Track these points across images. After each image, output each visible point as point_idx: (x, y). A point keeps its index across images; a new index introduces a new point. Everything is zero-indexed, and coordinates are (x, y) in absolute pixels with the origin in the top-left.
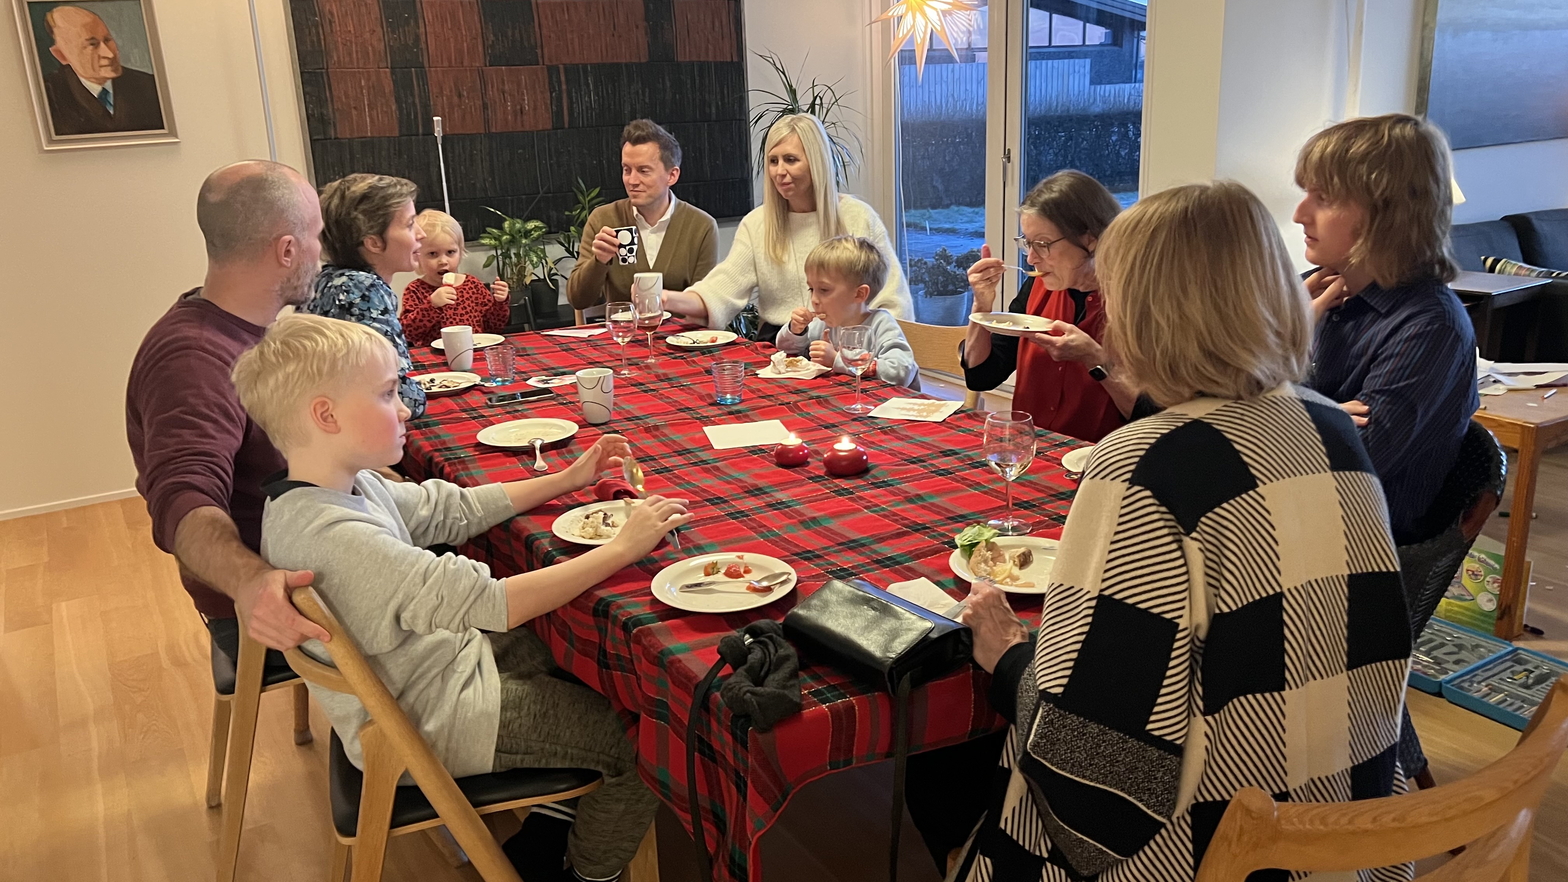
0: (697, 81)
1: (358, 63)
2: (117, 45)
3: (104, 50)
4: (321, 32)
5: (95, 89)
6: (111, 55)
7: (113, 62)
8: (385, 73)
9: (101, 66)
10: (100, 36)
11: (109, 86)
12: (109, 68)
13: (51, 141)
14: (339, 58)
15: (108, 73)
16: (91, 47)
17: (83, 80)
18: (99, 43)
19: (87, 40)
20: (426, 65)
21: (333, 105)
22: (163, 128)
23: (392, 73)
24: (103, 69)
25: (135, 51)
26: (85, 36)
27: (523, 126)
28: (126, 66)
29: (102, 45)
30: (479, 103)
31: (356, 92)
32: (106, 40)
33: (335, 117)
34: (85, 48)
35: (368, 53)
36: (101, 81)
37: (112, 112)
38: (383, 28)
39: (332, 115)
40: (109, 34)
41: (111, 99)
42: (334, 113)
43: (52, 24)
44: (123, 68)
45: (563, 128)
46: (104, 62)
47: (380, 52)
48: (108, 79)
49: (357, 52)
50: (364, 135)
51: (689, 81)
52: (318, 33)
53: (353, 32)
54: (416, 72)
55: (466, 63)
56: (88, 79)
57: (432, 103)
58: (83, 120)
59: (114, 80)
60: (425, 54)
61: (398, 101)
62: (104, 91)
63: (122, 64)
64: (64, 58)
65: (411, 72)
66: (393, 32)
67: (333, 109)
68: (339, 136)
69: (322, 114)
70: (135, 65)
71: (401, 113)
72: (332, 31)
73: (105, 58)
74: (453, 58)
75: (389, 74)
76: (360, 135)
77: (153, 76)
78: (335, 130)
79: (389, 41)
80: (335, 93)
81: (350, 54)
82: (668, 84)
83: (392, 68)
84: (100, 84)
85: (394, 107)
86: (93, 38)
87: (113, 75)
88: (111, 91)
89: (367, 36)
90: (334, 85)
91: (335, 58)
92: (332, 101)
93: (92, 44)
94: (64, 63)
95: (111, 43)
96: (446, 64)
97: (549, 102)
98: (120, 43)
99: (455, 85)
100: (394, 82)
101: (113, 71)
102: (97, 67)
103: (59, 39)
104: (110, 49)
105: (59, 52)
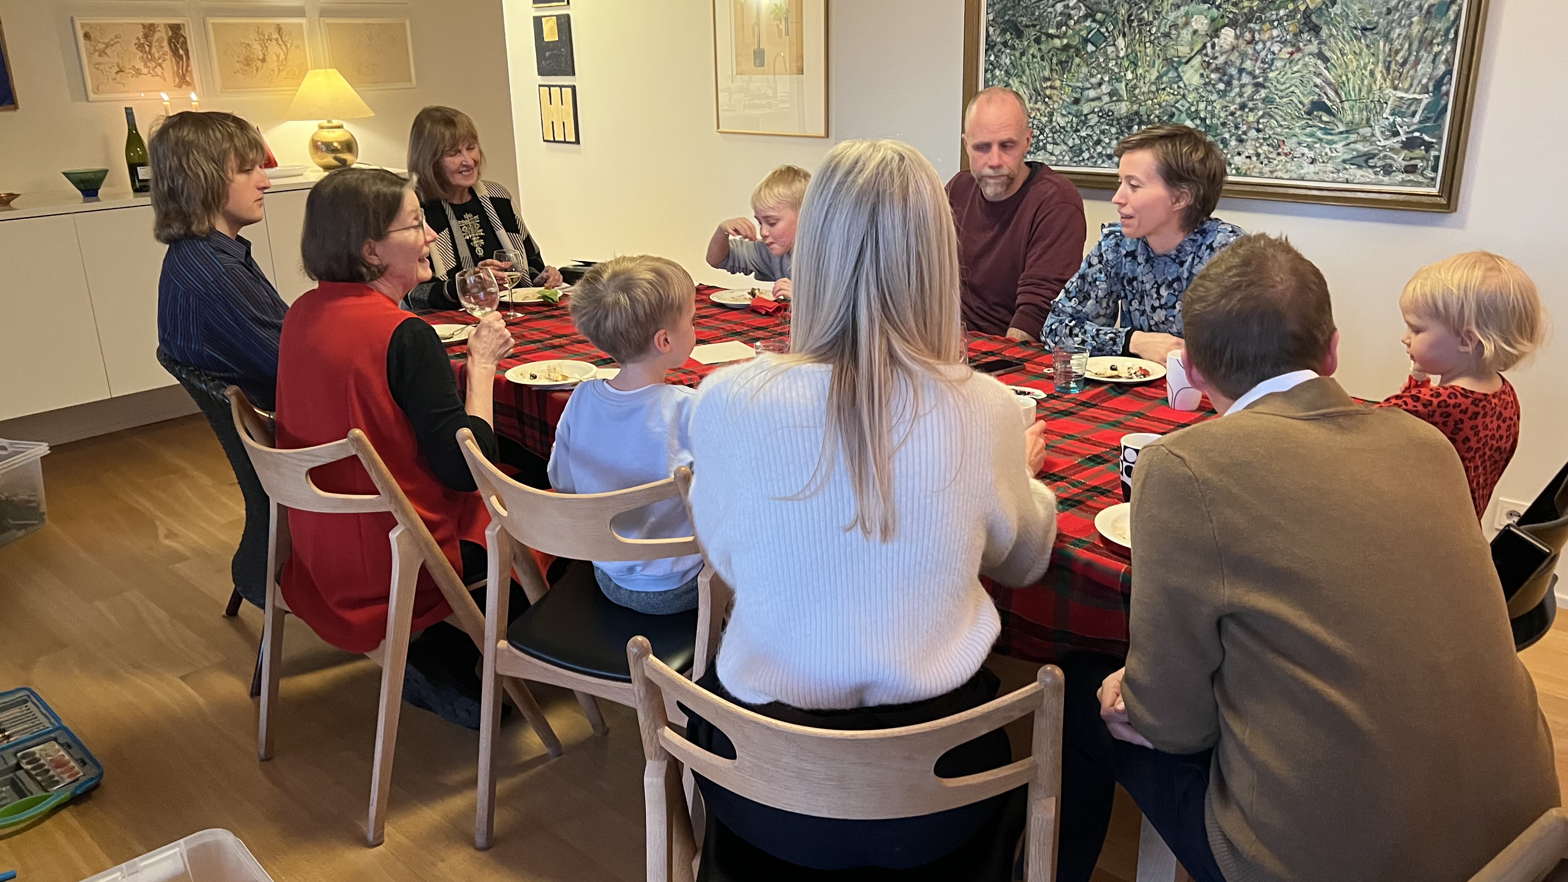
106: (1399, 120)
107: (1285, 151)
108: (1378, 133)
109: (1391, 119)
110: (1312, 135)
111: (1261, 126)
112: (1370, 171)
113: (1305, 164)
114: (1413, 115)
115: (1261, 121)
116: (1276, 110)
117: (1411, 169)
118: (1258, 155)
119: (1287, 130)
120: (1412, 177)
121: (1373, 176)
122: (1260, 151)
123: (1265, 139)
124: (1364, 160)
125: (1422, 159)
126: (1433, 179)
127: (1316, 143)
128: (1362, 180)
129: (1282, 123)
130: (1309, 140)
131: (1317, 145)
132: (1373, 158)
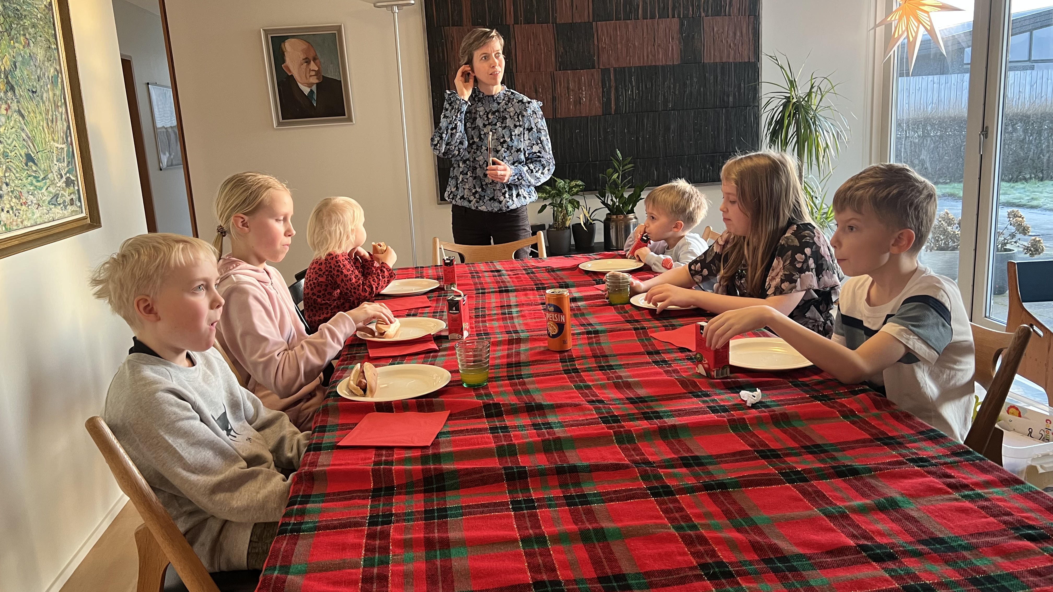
0: (719, 78)
2: (320, 62)
3: (313, 66)
4: (445, 47)
5: (306, 90)
6: (317, 69)
7: (318, 73)
9: (310, 76)
10: (311, 57)
11: (314, 88)
12: (315, 77)
15: (314, 80)
16: (305, 64)
17: (299, 84)
18: (310, 62)
19: (304, 59)
22: (345, 115)
24: (312, 78)
25: (331, 65)
26: (302, 57)
27: (580, 113)
28: (325, 76)
29: (312, 62)
30: (550, 97)
32: (315, 59)
34: (302, 64)
36: (310, 85)
37: (315, 105)
40: (316, 55)
41: (315, 97)
43: (285, 50)
44: (323, 76)
45: (610, 114)
46: (313, 73)
48: (314, 84)
51: (712, 77)
52: (443, 50)
55: (542, 69)
56: (303, 84)
58: (298, 110)
59: (317, 84)
62: (312, 92)
63: (323, 74)
64: (290, 71)
72: (452, 49)
73: (313, 70)
74: (534, 66)
77: (340, 81)
82: (695, 80)
84: (309, 87)
86: (306, 58)
87: (317, 81)
88: (316, 92)
93: (306, 62)
94: (290, 74)
95: (317, 61)
96: (528, 70)
97: (601, 95)
101: (317, 79)
102: (308, 77)
103: (287, 59)
104: (316, 65)
105: (287, 68)
106: (60, 165)
107: (24, 201)
108: (56, 178)
109: (57, 164)
110: (32, 184)
111: (7, 180)
112: (59, 207)
113: (35, 211)
114: (64, 161)
115: (6, 175)
116: (11, 164)
117: (72, 202)
118: (12, 209)
119: (20, 181)
120: (74, 208)
121: (61, 212)
122: (13, 205)
123: (12, 192)
124: (55, 200)
125: (74, 193)
126: (81, 207)
127: (35, 190)
128: (59, 216)
129: (17, 175)
130: (32, 188)
131: (36, 192)
132: (57, 198)
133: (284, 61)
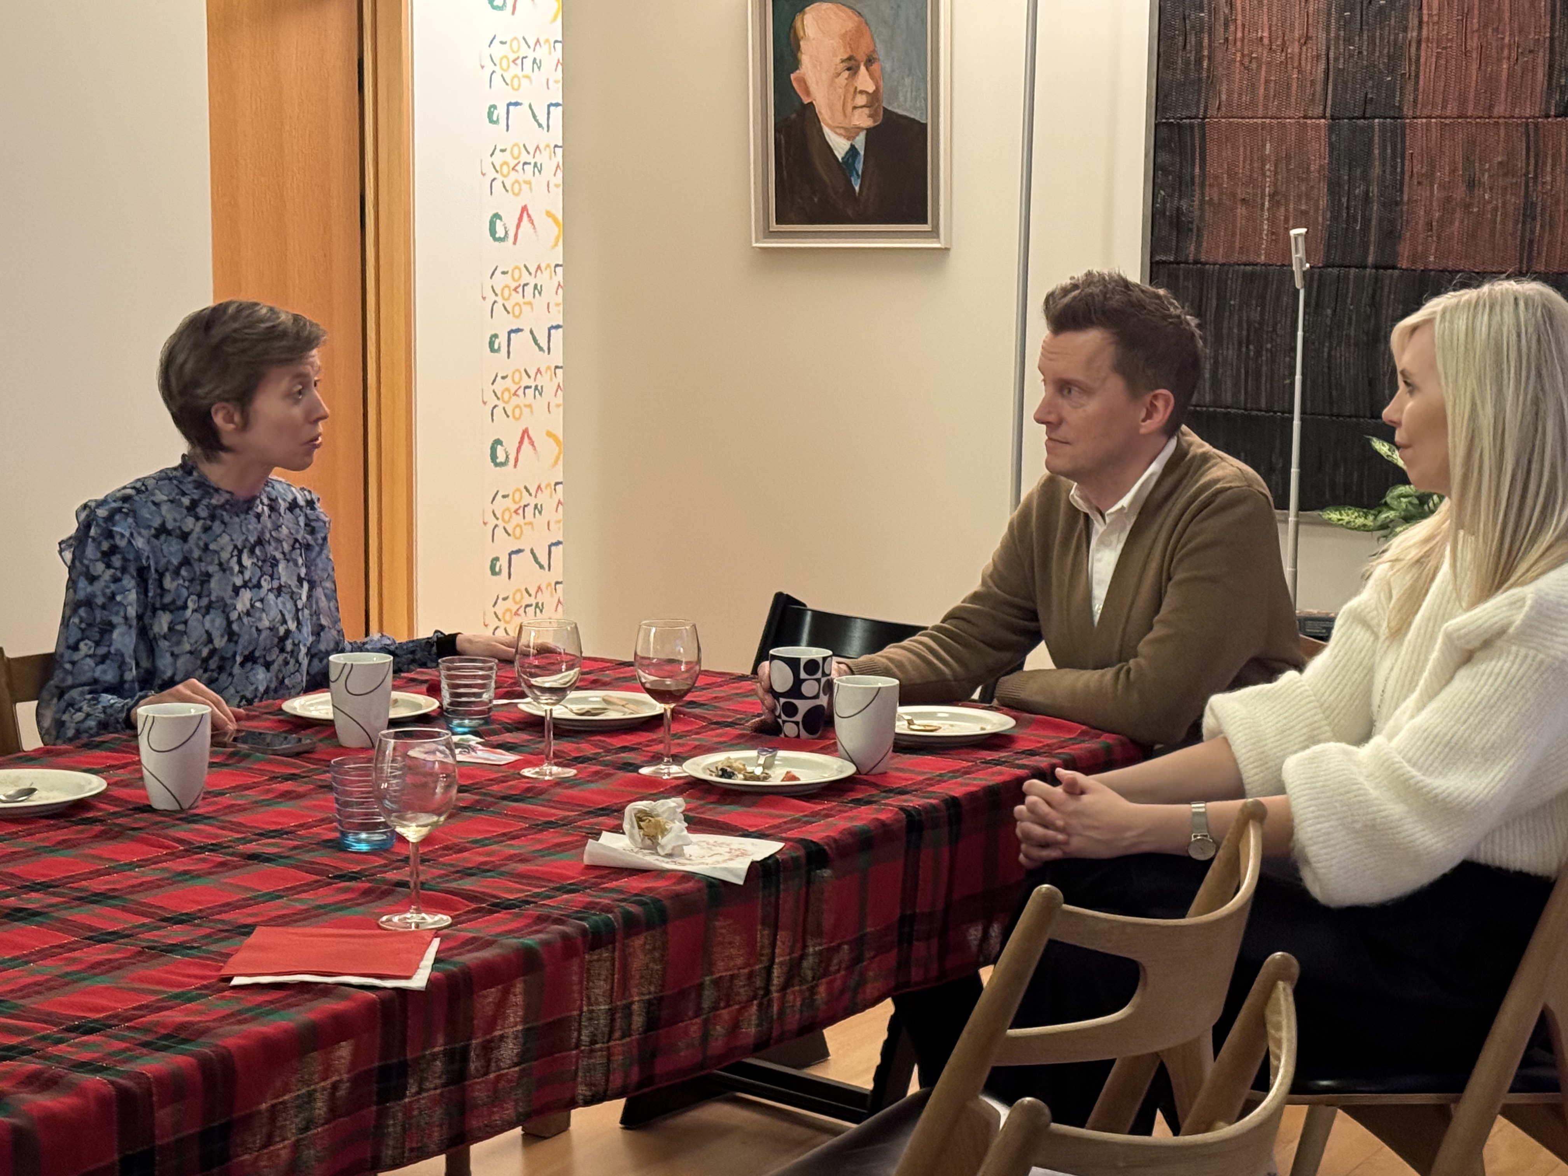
1: (1266, 107)
2: (882, 69)
3: (864, 80)
4: (1206, 41)
5: (840, 146)
6: (871, 88)
7: (873, 100)
8: (1318, 125)
9: (855, 108)
10: (861, 57)
11: (860, 142)
12: (866, 111)
13: (770, 234)
14: (1230, 93)
15: (863, 120)
16: (846, 74)
17: (827, 131)
18: (858, 67)
19: (843, 61)
20: (1407, 111)
21: (1203, 194)
22: (925, 222)
23: (1331, 129)
24: (857, 112)
25: (907, 81)
26: (842, 53)
28: (890, 108)
29: (863, 69)
30: (1514, 200)
31: (1252, 170)
32: (870, 61)
33: (1202, 218)
34: (839, 75)
35: (1289, 86)
36: (850, 133)
37: (857, 188)
38: (1328, 33)
39: (1197, 213)
40: (874, 51)
41: (860, 167)
42: (1202, 209)
43: (801, 33)
44: (885, 110)
46: (861, 100)
47: (1313, 83)
48: (862, 129)
49: (1267, 82)
50: (1252, 258)
52: (1200, 43)
53: (1266, 41)
54: (1383, 127)
55: (1499, 109)
56: (833, 129)
57: (1405, 198)
58: (816, 200)
59: (870, 132)
60: (1410, 87)
61: (1334, 188)
62: (853, 150)
63: (885, 105)
64: (808, 93)
65: (1371, 127)
66: (1348, 41)
67: (1202, 201)
68: (1203, 259)
69: (1178, 209)
70: (903, 108)
71: (1335, 218)
72: (1227, 40)
73: (861, 92)
74: (1472, 96)
75: (1323, 133)
76: (1244, 259)
77: (926, 125)
78: (1199, 244)
79: (1336, 59)
80: (1211, 170)
81: (1253, 87)
83: (1333, 118)
84: (848, 139)
85: (1323, 203)
86: (850, 58)
87: (868, 123)
88: (862, 153)
89: (1294, 49)
90: (1212, 149)
91: (1224, 97)
92: (1203, 185)
93: (849, 69)
94: (806, 101)
95: (875, 67)
96: (1452, 109)
98: (888, 67)
99: (1468, 160)
100: (1332, 147)
101: (870, 116)
102: (849, 109)
103: (805, 59)
104: (872, 76)
105: (803, 81)
133: (796, 64)
